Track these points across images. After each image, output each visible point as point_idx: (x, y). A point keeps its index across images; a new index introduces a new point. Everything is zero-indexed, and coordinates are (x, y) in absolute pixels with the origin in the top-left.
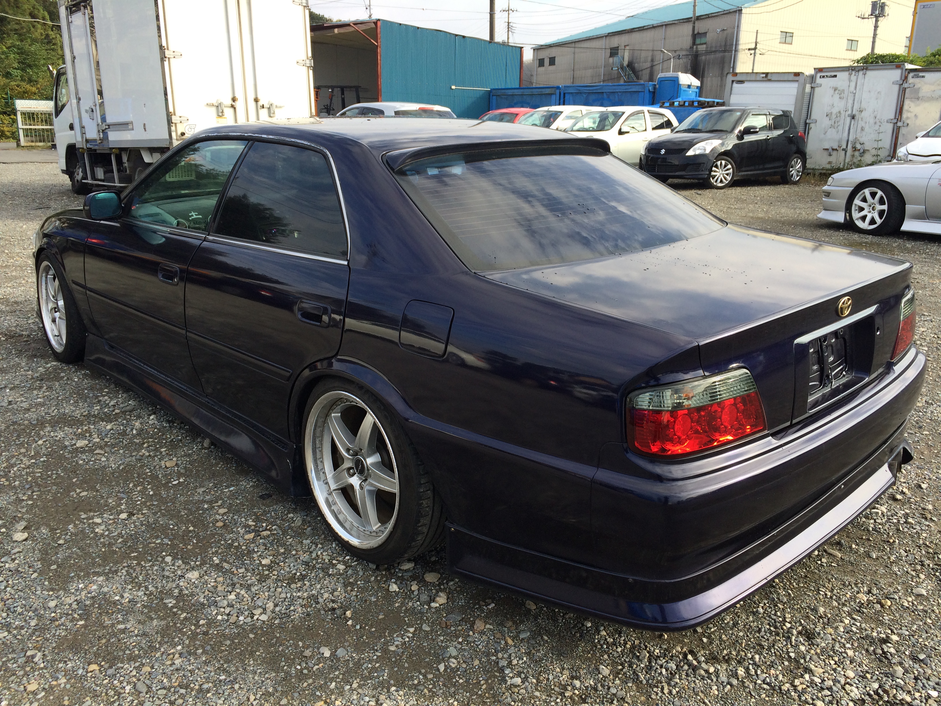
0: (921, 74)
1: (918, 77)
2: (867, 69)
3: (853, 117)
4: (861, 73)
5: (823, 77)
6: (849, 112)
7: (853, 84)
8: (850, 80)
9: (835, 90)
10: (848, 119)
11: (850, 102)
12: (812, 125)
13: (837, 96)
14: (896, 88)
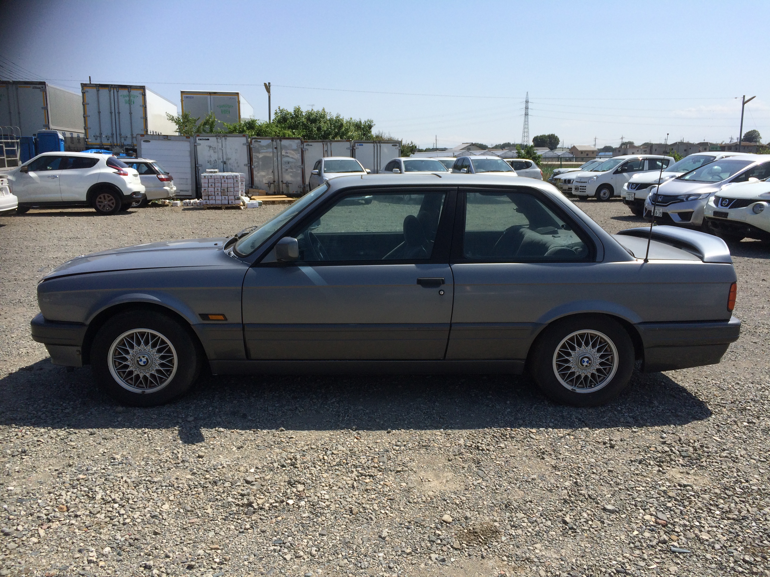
0: (259, 140)
1: (257, 142)
2: (227, 136)
3: (225, 163)
4: (223, 138)
5: (201, 139)
6: (222, 160)
7: (220, 145)
8: (217, 142)
9: (210, 147)
10: (222, 164)
11: (221, 154)
12: (199, 168)
13: (212, 152)
14: (245, 147)
